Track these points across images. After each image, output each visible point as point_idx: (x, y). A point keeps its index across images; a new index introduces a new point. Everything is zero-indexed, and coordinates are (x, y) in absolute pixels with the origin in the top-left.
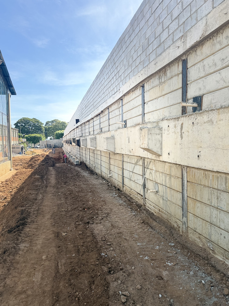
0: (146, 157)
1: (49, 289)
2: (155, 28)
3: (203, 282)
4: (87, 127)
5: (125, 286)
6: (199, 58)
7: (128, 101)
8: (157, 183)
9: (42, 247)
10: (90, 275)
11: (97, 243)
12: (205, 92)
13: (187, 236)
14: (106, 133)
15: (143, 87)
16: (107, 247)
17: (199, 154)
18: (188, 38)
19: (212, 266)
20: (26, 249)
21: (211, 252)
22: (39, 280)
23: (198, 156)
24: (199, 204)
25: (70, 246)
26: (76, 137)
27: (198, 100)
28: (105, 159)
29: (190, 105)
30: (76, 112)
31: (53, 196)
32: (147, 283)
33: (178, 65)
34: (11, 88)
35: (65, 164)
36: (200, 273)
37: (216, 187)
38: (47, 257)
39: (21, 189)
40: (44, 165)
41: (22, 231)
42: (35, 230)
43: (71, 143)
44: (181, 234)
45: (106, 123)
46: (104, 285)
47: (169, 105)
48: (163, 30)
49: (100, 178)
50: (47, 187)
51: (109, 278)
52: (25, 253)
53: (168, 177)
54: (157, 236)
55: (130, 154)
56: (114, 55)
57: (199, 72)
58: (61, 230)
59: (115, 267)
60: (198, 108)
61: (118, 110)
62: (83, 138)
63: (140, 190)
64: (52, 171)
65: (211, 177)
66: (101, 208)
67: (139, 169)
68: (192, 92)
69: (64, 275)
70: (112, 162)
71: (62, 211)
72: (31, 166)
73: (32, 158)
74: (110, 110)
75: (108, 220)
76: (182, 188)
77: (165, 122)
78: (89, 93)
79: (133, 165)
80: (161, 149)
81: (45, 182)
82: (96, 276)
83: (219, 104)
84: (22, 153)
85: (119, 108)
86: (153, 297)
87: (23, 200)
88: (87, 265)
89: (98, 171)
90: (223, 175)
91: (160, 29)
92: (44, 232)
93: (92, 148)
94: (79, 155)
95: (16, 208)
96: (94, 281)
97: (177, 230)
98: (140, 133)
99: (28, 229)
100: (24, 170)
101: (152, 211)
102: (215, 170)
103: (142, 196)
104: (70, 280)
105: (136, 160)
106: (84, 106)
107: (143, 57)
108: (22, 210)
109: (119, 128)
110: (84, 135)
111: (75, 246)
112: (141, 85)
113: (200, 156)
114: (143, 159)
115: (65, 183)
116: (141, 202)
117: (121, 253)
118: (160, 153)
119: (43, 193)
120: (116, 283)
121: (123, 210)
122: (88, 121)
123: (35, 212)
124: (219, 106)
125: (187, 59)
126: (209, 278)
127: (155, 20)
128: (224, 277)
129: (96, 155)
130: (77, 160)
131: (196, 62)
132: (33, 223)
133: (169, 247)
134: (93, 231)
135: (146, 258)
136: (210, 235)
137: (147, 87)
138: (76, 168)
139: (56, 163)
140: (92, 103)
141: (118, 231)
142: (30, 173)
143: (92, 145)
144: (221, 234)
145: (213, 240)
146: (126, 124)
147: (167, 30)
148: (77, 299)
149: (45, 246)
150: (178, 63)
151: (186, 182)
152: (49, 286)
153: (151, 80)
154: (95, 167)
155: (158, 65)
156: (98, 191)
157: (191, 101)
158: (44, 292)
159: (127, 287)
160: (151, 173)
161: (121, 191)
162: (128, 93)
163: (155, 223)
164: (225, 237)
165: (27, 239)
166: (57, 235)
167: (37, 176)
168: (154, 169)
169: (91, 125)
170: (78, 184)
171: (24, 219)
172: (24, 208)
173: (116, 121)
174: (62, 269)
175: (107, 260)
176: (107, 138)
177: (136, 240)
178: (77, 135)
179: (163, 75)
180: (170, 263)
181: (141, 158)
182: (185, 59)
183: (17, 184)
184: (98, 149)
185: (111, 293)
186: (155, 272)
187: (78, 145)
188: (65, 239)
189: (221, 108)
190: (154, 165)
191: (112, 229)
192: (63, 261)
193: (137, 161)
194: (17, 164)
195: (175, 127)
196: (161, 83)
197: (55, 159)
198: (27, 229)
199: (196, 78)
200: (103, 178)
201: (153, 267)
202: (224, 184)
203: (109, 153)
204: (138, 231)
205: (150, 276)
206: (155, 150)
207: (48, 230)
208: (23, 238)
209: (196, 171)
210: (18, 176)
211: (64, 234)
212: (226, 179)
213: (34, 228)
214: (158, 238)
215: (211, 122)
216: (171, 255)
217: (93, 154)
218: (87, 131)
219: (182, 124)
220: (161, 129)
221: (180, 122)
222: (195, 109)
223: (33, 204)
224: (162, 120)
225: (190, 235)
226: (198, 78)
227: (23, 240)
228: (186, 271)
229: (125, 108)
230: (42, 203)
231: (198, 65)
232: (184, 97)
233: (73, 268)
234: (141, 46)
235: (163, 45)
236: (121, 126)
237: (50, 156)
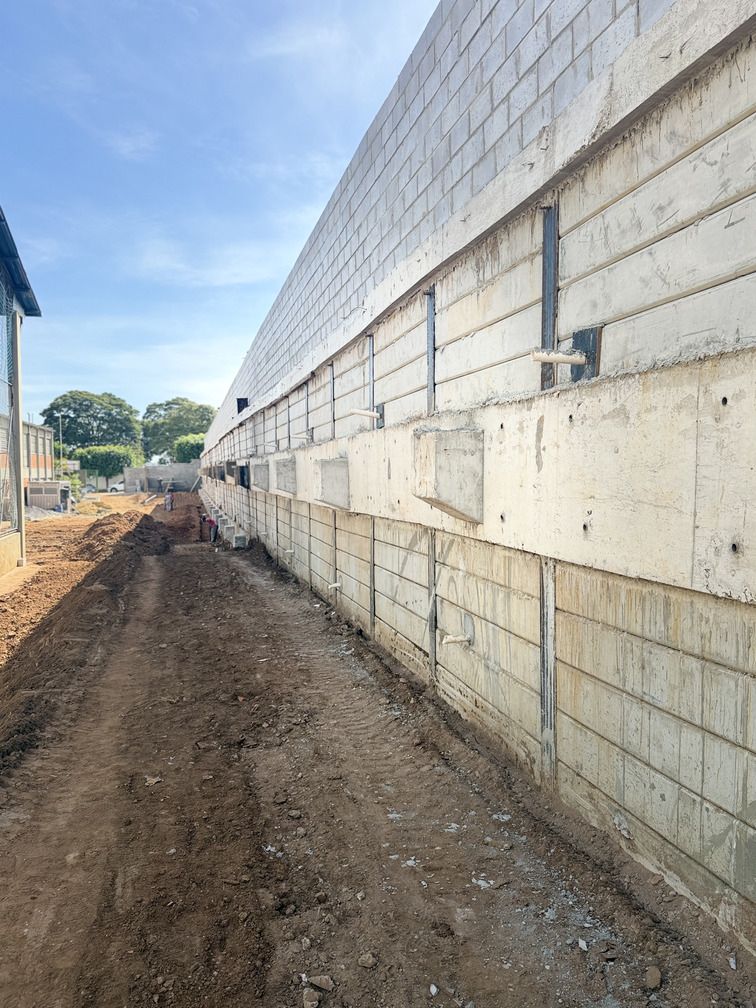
0: (439, 526)
1: (70, 964)
2: (470, 100)
3: (582, 944)
4: (270, 424)
5: (323, 956)
6: (592, 203)
7: (388, 341)
8: (469, 613)
9: (70, 825)
10: (215, 918)
11: (256, 811)
12: (608, 315)
13: (556, 790)
14: (324, 445)
15: (431, 294)
16: (286, 823)
17: (586, 519)
18: (559, 136)
19: (622, 893)
20: (18, 828)
21: (623, 844)
22: (44, 931)
23: (585, 527)
24: (588, 686)
25: (166, 820)
26: (237, 456)
27: (588, 342)
28: (321, 532)
29: (565, 357)
30: (238, 376)
31: (141, 652)
32: (399, 946)
33: (533, 225)
34: (24, 295)
35: (204, 545)
36: (578, 916)
37: (638, 631)
38: (82, 856)
39: (43, 628)
40: (132, 548)
41: (15, 767)
42: (61, 767)
43: (223, 478)
44: (538, 782)
45: (324, 415)
46: (255, 951)
47: (504, 357)
48: (493, 110)
49: (306, 594)
50: (125, 621)
51: (276, 928)
52: (12, 842)
53: (501, 595)
54: (459, 788)
55: (392, 516)
56: (351, 188)
57: (592, 248)
58: (146, 766)
59: (302, 893)
60: (588, 370)
61: (358, 370)
62: (258, 461)
63: (420, 634)
64: (151, 568)
65: (623, 595)
66: (290, 694)
67: (417, 567)
68: (572, 317)
69: (130, 916)
70: (342, 541)
71: (162, 704)
72: (87, 551)
73: (95, 526)
74: (339, 368)
75: (306, 734)
76: (542, 630)
77: (493, 411)
78: (277, 314)
79: (403, 553)
80: (481, 500)
81: (122, 606)
82: (233, 921)
83: (649, 357)
84: (65, 508)
85: (363, 363)
86: (409, 992)
87: (40, 664)
88: (212, 884)
89: (301, 571)
90: (659, 591)
91: (482, 105)
92: (87, 774)
93: (284, 494)
94: (245, 517)
95: (13, 690)
96: (223, 940)
97: (527, 769)
98: (415, 449)
99: (38, 764)
100: (65, 564)
101: (456, 707)
102: (634, 575)
103: (427, 655)
104: (143, 934)
105: (410, 537)
106: (262, 355)
107: (435, 196)
108: (30, 700)
109: (362, 430)
110: (260, 450)
111: (181, 822)
112: (425, 288)
113: (589, 528)
114: (432, 533)
115: (188, 610)
116: (424, 675)
117: (329, 846)
118: (475, 515)
119: (110, 641)
120: (294, 947)
121: (364, 703)
122: (274, 405)
123: (70, 706)
124: (647, 362)
125: (557, 206)
126: (603, 933)
127: (470, 74)
128: (651, 928)
129: (297, 518)
130: (242, 534)
131: (586, 214)
132: (61, 741)
133: (492, 828)
134: (251, 772)
135: (410, 863)
136: (622, 788)
137: (442, 295)
138: (235, 560)
139: (174, 542)
140: (286, 347)
141: (332, 772)
142: (83, 574)
143: (282, 485)
144: (653, 787)
145: (629, 805)
146: (382, 416)
147: (503, 107)
148: (156, 998)
149: (83, 819)
150: (533, 217)
151: (551, 611)
152: (71, 953)
153: (455, 274)
154: (292, 556)
155: (472, 222)
156: (293, 637)
157: (567, 344)
158: (51, 975)
159: (330, 959)
160: (452, 579)
161: (367, 639)
162: (388, 314)
163: (457, 747)
164: (663, 797)
165: (25, 796)
166: (130, 783)
167: (97, 586)
168: (461, 567)
169: (282, 418)
170: (229, 611)
171: (32, 727)
172: (35, 692)
173: (354, 407)
174: (125, 897)
175: (279, 869)
176: (324, 463)
177: (386, 804)
178: (238, 450)
179: (487, 258)
180: (485, 879)
181: (426, 529)
182: (553, 205)
183: (36, 610)
184: (300, 497)
185: (274, 978)
186: (430, 911)
187: (243, 484)
188: (153, 796)
189: (654, 368)
190: (460, 555)
191: (313, 766)
192: (134, 871)
193: (414, 542)
194: (44, 543)
195: (521, 429)
196: (482, 285)
197: (171, 528)
198: (33, 763)
199: (583, 269)
200: (316, 595)
201: (427, 896)
202: (660, 619)
203: (334, 511)
204: (398, 772)
205: (413, 925)
206: (459, 503)
207: (103, 766)
208: (14, 794)
209: (582, 574)
210: (40, 585)
211: (152, 781)
212: (667, 603)
213: (57, 760)
214: (460, 796)
215: (622, 413)
216: (492, 852)
217: (287, 516)
218: (270, 436)
219: (541, 420)
220: (479, 436)
221: (534, 414)
222: (577, 372)
223: (71, 677)
224: (484, 405)
225: (565, 788)
226: (590, 268)
227: (12, 797)
228: (532, 907)
229: (382, 364)
230: (99, 674)
231: (589, 227)
232: (549, 332)
233: (162, 894)
234: (429, 161)
235: (491, 156)
236: (367, 423)
237: (158, 518)
